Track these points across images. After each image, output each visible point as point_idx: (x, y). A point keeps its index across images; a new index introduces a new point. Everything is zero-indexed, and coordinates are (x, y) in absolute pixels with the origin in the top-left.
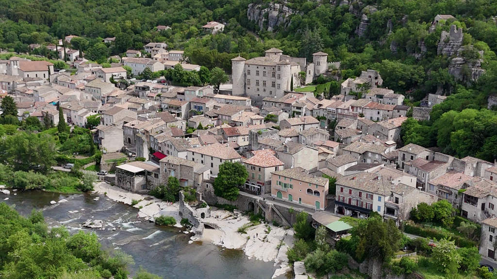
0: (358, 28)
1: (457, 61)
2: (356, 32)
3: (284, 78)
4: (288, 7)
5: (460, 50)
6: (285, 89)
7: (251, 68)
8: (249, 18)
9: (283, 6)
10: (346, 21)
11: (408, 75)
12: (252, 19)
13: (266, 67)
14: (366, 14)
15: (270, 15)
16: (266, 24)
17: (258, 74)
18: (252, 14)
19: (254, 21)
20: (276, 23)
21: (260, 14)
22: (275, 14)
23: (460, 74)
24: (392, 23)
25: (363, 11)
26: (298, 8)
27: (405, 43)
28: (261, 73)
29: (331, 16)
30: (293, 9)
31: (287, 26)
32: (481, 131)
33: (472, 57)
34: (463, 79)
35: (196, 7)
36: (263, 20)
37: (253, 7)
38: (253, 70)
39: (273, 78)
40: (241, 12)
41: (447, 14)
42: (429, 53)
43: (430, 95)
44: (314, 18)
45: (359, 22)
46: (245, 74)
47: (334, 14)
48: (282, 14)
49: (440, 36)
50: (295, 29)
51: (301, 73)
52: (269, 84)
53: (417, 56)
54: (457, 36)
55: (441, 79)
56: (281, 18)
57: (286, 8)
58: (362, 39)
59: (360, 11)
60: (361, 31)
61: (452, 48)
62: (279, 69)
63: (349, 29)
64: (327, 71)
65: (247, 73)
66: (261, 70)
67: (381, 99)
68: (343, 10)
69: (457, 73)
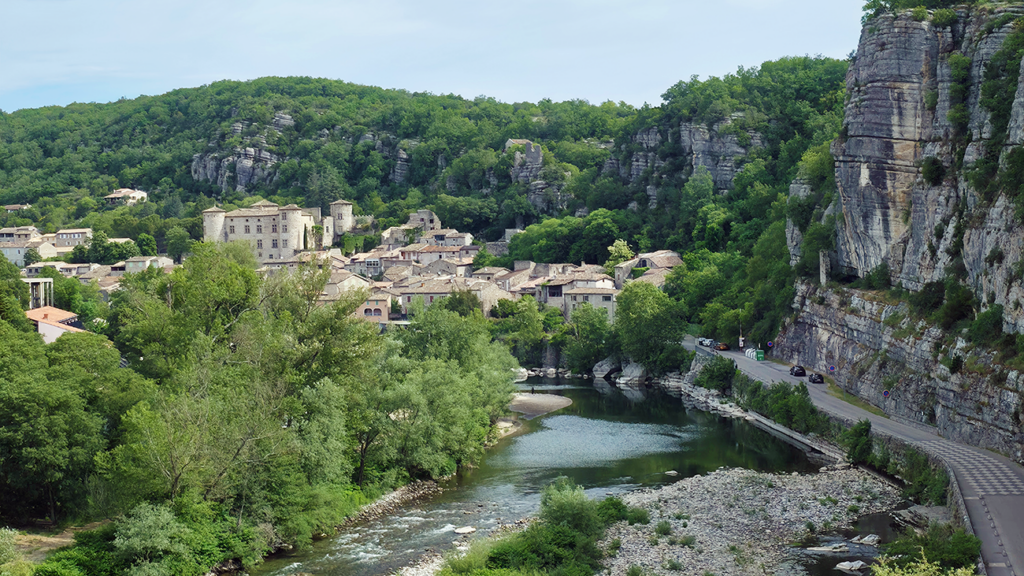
0: (394, 171)
1: (538, 184)
2: (391, 177)
3: (293, 230)
4: (270, 151)
5: (540, 172)
6: (295, 247)
7: (236, 222)
8: (195, 177)
9: (260, 150)
10: (372, 162)
11: (475, 209)
12: (201, 179)
13: (262, 219)
14: (404, 150)
15: (238, 166)
16: (233, 181)
17: (247, 230)
18: (201, 170)
19: (207, 181)
20: (250, 180)
21: (218, 168)
22: (249, 163)
23: (544, 200)
24: (446, 159)
25: (399, 145)
26: (288, 152)
27: (466, 176)
28: (253, 229)
29: (347, 157)
30: (278, 154)
31: (271, 181)
32: (565, 236)
33: (556, 179)
34: (548, 208)
35: (79, 171)
36: (227, 174)
37: (201, 158)
38: (240, 225)
39: (274, 234)
40: (178, 170)
41: (521, 138)
42: (501, 184)
43: (507, 230)
44: (320, 160)
45: (393, 162)
46: (226, 234)
47: (352, 155)
48: (260, 164)
49: (514, 159)
50: (287, 182)
51: (316, 228)
52: (267, 244)
53: (485, 191)
54: (535, 155)
55: (519, 208)
56: (258, 171)
57: (265, 154)
58: (401, 186)
59: (395, 146)
60: (399, 175)
61: (531, 172)
62: (284, 218)
63: (380, 173)
64: (354, 228)
65: (228, 230)
66: (253, 225)
67: (441, 242)
68: (365, 149)
69: (539, 200)
